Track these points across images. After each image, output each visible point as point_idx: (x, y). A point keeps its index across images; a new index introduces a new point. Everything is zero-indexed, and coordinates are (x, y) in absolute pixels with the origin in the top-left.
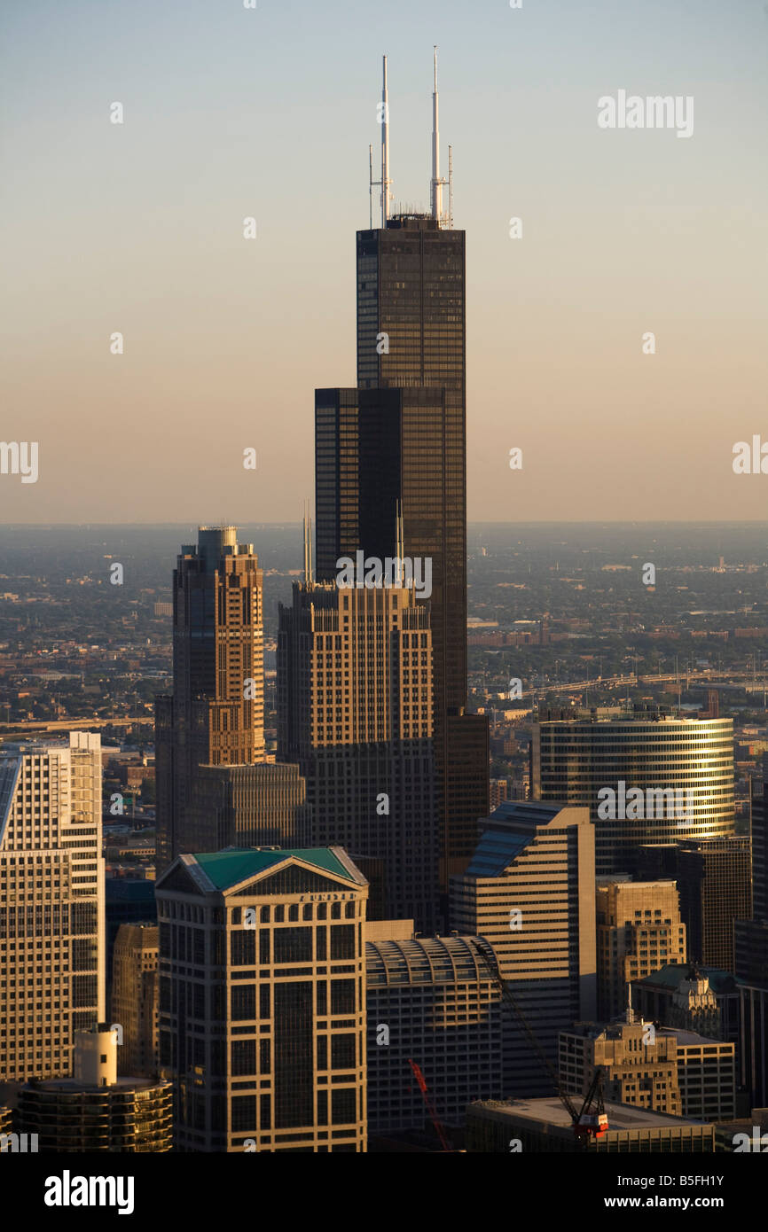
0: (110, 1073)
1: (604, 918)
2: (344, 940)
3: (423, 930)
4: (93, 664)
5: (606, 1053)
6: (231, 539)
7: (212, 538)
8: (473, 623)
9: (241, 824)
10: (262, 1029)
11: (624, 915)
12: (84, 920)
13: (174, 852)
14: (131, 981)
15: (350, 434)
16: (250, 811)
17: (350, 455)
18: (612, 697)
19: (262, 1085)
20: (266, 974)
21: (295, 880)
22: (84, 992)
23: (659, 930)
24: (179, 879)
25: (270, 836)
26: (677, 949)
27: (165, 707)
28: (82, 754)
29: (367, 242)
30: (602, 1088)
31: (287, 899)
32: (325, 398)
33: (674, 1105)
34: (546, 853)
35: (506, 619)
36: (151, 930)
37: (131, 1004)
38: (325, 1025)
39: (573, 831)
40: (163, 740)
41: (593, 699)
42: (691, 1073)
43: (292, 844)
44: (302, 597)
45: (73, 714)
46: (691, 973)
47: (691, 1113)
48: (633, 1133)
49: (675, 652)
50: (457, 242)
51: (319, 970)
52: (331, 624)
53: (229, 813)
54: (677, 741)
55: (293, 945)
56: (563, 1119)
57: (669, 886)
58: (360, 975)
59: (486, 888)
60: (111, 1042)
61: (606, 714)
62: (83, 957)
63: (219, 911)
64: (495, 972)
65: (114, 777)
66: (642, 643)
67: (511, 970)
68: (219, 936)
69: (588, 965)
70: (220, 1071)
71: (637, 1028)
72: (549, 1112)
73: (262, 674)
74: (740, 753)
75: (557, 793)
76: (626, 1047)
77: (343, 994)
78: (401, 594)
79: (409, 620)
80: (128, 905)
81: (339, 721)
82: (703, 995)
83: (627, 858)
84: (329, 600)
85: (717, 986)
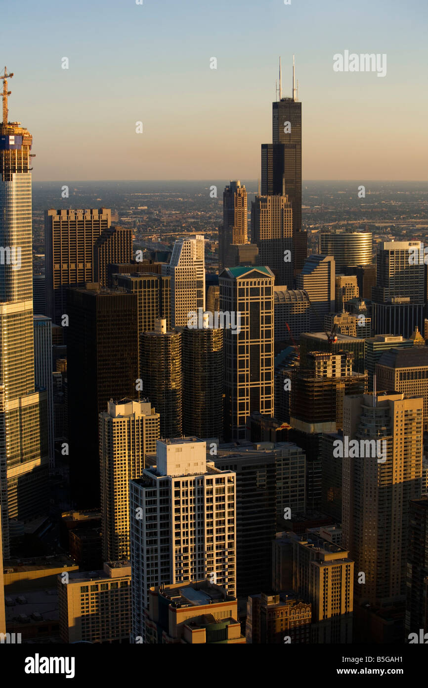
1: (337, 285)
2: (268, 291)
3: (289, 288)
4: (202, 217)
5: (337, 321)
6: (239, 184)
7: (234, 185)
8: (303, 207)
9: (241, 260)
10: (246, 314)
11: (343, 285)
12: (200, 285)
13: (223, 267)
14: (212, 301)
15: (271, 156)
16: (244, 256)
17: (271, 162)
18: (340, 227)
19: (247, 328)
20: (248, 299)
21: (255, 275)
22: (200, 303)
23: (352, 288)
24: (225, 274)
25: (249, 263)
26: (356, 294)
27: (221, 229)
28: (199, 241)
29: (275, 105)
30: (336, 330)
31: (253, 280)
32: (264, 147)
33: (355, 334)
34: (322, 269)
35: (312, 206)
36: (217, 287)
37: (212, 306)
38: (263, 313)
39: (329, 262)
40: (221, 238)
41: (335, 227)
42: (359, 326)
43: (256, 265)
44: (258, 199)
45: (198, 230)
46: (360, 300)
47: (359, 336)
48: (344, 341)
49: (357, 215)
50: (299, 106)
51: (262, 299)
52: (265, 207)
53: (238, 257)
54: (357, 239)
55: (255, 292)
56: (325, 338)
57: (354, 277)
58: (272, 300)
59: (306, 277)
61: (338, 232)
62: (199, 294)
63: (235, 283)
64: (308, 299)
65: (208, 247)
66: (348, 213)
67: (312, 299)
68: (235, 289)
69: (333, 298)
71: (345, 314)
72: (322, 336)
73: (247, 220)
74: (374, 242)
75: (325, 252)
76: (342, 319)
77: (268, 305)
78: (284, 199)
79: (286, 206)
80: (211, 281)
81: (268, 233)
82: (363, 306)
83: (343, 270)
84: (265, 201)
85: (367, 303)
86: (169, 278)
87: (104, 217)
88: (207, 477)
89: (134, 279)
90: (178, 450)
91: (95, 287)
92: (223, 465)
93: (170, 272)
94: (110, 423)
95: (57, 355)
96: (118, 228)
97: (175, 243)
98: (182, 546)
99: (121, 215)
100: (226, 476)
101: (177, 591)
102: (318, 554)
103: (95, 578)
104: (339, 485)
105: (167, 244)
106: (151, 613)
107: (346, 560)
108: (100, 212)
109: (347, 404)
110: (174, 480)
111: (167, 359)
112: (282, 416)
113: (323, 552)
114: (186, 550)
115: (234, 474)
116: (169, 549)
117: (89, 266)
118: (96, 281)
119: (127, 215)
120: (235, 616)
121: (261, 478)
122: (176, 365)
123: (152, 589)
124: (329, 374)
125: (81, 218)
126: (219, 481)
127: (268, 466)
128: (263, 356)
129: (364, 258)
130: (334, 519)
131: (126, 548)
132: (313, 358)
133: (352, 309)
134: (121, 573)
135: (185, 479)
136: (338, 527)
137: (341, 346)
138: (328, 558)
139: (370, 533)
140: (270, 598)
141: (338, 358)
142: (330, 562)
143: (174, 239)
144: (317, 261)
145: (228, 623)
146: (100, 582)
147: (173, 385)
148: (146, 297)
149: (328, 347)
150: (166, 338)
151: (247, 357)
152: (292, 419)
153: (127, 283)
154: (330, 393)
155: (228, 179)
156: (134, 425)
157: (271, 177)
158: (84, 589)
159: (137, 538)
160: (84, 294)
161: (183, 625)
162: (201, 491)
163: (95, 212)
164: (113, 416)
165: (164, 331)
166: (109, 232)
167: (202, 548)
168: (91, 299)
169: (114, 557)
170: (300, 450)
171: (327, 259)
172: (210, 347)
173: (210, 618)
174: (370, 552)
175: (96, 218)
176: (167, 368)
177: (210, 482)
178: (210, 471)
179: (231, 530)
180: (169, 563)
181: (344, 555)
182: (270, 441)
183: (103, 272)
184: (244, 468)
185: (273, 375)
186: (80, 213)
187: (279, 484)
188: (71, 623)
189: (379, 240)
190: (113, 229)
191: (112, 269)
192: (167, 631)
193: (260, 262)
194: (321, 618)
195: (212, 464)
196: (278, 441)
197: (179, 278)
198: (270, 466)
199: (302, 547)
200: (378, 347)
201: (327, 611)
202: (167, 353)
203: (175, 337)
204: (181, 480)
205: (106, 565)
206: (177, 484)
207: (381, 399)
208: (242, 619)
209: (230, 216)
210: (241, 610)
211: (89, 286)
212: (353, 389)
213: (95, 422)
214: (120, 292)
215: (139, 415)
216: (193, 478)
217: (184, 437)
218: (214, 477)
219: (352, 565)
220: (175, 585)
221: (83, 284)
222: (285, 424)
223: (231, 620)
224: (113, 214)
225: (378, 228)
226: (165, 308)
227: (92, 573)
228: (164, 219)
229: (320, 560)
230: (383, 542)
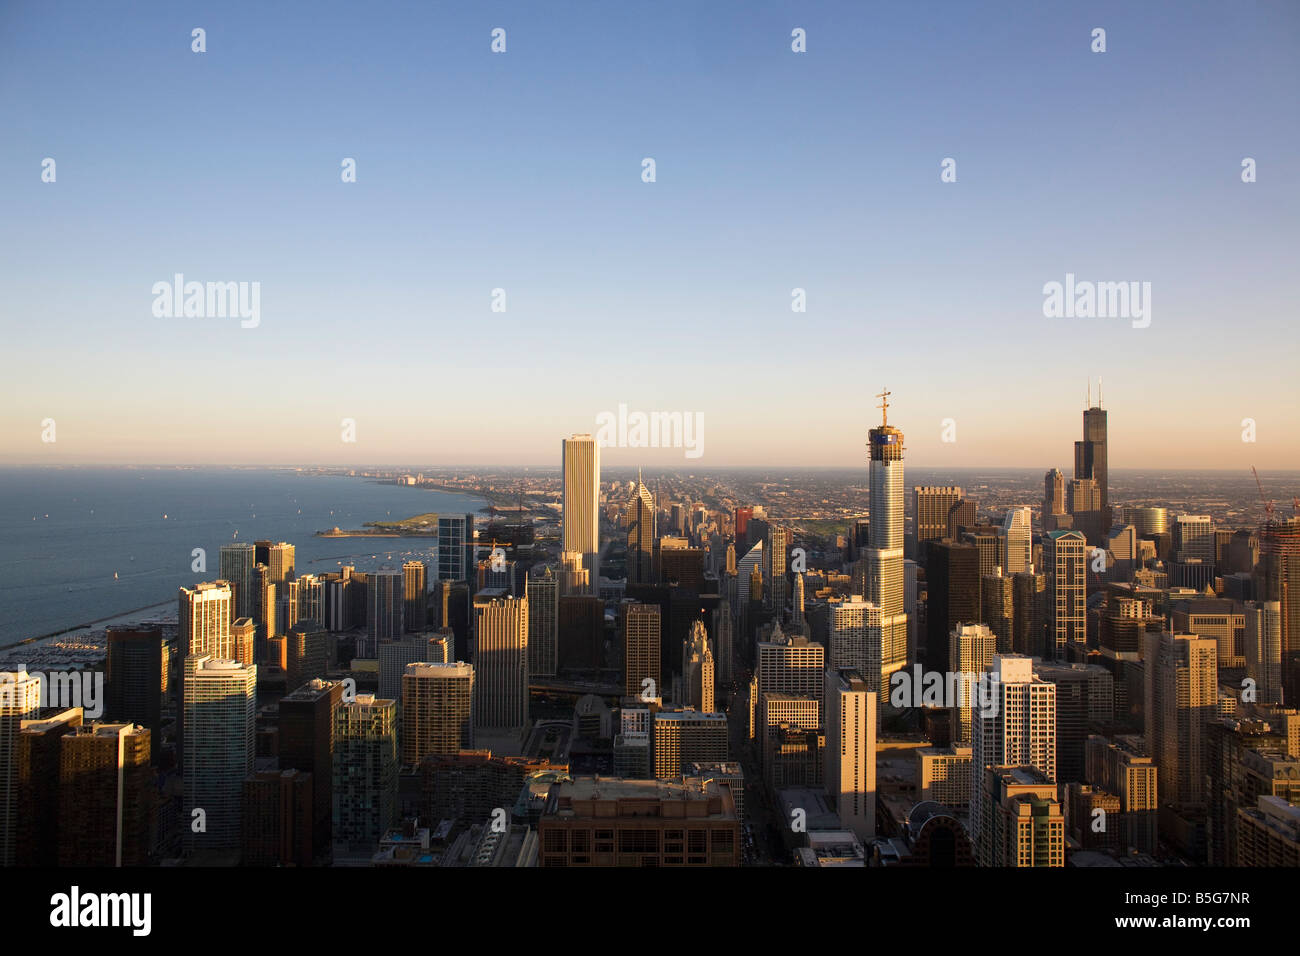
0: (1032, 572)
1: (1137, 548)
2: (1081, 550)
4: (1029, 494)
5: (1137, 574)
6: (1057, 471)
7: (1053, 471)
8: (1109, 488)
9: (1059, 526)
10: (1064, 566)
11: (1142, 547)
12: (1027, 542)
13: (1045, 531)
14: (1035, 554)
15: (1082, 450)
16: (1061, 523)
17: (1082, 454)
18: (1139, 504)
19: (1064, 576)
20: (1065, 555)
21: (1070, 537)
22: (1027, 557)
23: (1150, 551)
24: (1047, 536)
25: (1064, 529)
26: (1154, 554)
27: (1043, 503)
28: (1027, 511)
29: (1086, 413)
30: (1137, 581)
31: (1069, 541)
32: (1077, 443)
33: (1153, 586)
34: (1125, 535)
35: (1116, 487)
36: (1041, 546)
37: (1036, 559)
38: (1077, 566)
39: (1131, 530)
40: (1042, 509)
41: (1135, 504)
42: (1157, 580)
43: (1070, 530)
44: (1072, 482)
45: (1025, 504)
46: (1157, 559)
47: (1157, 587)
48: (1144, 590)
49: (1154, 495)
50: (1105, 413)
51: (1076, 555)
52: (1078, 487)
53: (1057, 524)
54: (1154, 513)
55: (1070, 550)
56: (1128, 587)
57: (1152, 542)
58: (1084, 557)
59: (1111, 540)
60: (1032, 566)
61: (1138, 507)
62: (1027, 550)
63: (1055, 543)
64: (1113, 557)
65: (1033, 515)
66: (1147, 493)
67: (1117, 557)
68: (1055, 547)
69: (1134, 557)
70: (1055, 573)
71: (1145, 570)
72: (1125, 585)
73: (1064, 497)
74: (1169, 516)
75: (1127, 522)
76: (1142, 574)
77: (1081, 560)
78: (1093, 482)
79: (1095, 487)
80: (1036, 541)
81: (1080, 506)
82: (1160, 564)
83: (1142, 536)
84: (1078, 483)
85: (1163, 563)
86: (1004, 537)
87: (955, 493)
88: (1032, 686)
89: (977, 537)
90: (1011, 663)
91: (949, 542)
92: (1045, 678)
93: (1005, 533)
94: (958, 640)
95: (920, 588)
96: (966, 501)
97: (1008, 512)
98: (1012, 736)
99: (968, 491)
100: (1048, 686)
101: (1007, 771)
102: (1125, 757)
103: (944, 753)
104: (1142, 704)
105: (1002, 513)
106: (987, 786)
107: (1150, 765)
108: (953, 489)
109: (1147, 639)
110: (1006, 686)
111: (1002, 596)
112: (1093, 643)
113: (1129, 755)
114: (1015, 740)
115: (1054, 685)
116: (1002, 738)
117: (944, 526)
118: (949, 537)
119: (972, 491)
120: (1055, 798)
121: (1076, 690)
122: (1009, 600)
123: (989, 767)
124: (1132, 615)
125: (938, 493)
126: (1042, 689)
127: (1082, 681)
128: (1077, 598)
129: (1160, 526)
130: (1139, 730)
131: (967, 733)
132: (1118, 602)
133: (1150, 565)
134: (964, 752)
135: (1015, 685)
136: (1142, 737)
137: (1141, 594)
138: (1134, 761)
139: (1171, 744)
140: (1084, 787)
141: (1140, 603)
142: (1135, 765)
143: (1006, 510)
144: (1120, 529)
145: (1049, 802)
146: (947, 757)
147: (1006, 615)
148: (986, 551)
149: (1130, 594)
150: (1001, 581)
151: (1064, 598)
152: (1101, 647)
153: (971, 540)
154: (1133, 629)
155: (1048, 466)
156: (976, 642)
157: (1082, 466)
158: (936, 761)
159: (978, 727)
160: (940, 547)
161: (1012, 800)
162: (1028, 696)
163: (949, 489)
164: (960, 635)
165: (1000, 575)
166: (959, 504)
167: (1027, 740)
168: (945, 550)
169: (959, 739)
170: (1108, 672)
171: (1129, 528)
172: (1035, 589)
173: (1034, 796)
174: (1171, 762)
175: (950, 493)
176: (1002, 602)
177: (1034, 689)
178: (1035, 681)
179: (1051, 728)
180: (1002, 749)
181: (1148, 761)
182: (1083, 662)
183: (954, 531)
184: (1062, 682)
185: (1085, 613)
186: (938, 489)
187: (1091, 697)
188: (925, 785)
189: (1173, 515)
190: (962, 502)
191: (961, 529)
192: (999, 801)
193: (1075, 528)
194: (1128, 810)
195: (1036, 676)
196: (1089, 663)
197: (1011, 538)
198: (1084, 683)
199: (1111, 750)
200: (1173, 596)
201: (1134, 805)
202: (1002, 591)
203: (1008, 581)
204: (1012, 686)
205: (952, 745)
206: (1009, 689)
207: (1177, 637)
208: (1061, 801)
209: (1050, 495)
210: (1060, 793)
211: (944, 540)
212: (1151, 628)
213: (947, 637)
214: (967, 546)
215: (980, 635)
216: (1021, 685)
217: (1014, 654)
218: (1038, 686)
219: (1155, 769)
220: (1006, 766)
221: (940, 539)
222: (1095, 651)
223: (1051, 799)
224: (962, 491)
225: (1172, 505)
226: (1000, 558)
227: (942, 750)
228: (1000, 495)
229: (1127, 761)
230: (1183, 753)
